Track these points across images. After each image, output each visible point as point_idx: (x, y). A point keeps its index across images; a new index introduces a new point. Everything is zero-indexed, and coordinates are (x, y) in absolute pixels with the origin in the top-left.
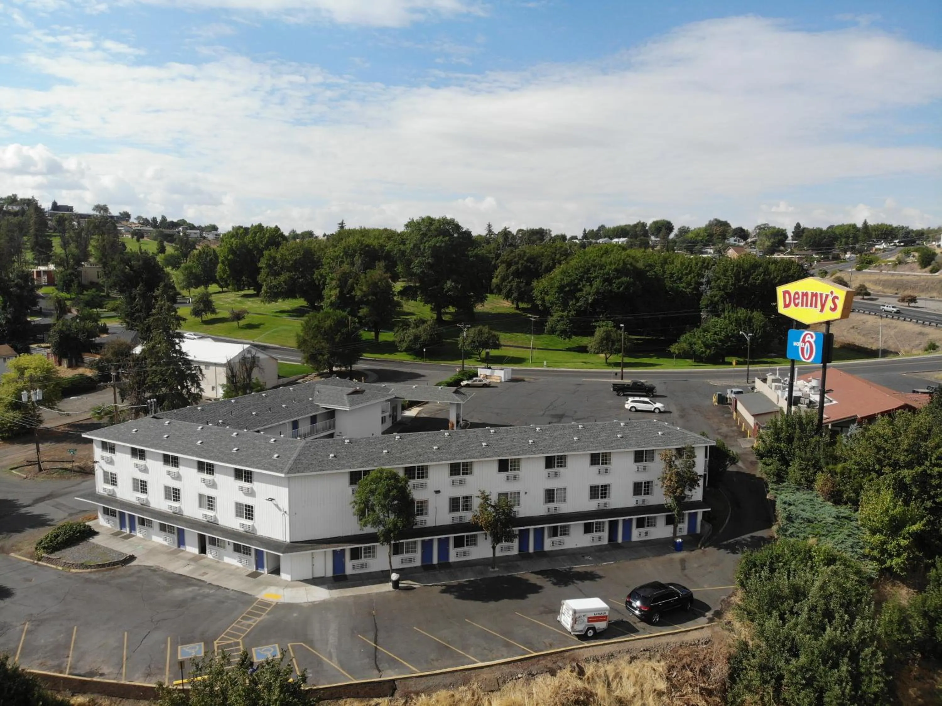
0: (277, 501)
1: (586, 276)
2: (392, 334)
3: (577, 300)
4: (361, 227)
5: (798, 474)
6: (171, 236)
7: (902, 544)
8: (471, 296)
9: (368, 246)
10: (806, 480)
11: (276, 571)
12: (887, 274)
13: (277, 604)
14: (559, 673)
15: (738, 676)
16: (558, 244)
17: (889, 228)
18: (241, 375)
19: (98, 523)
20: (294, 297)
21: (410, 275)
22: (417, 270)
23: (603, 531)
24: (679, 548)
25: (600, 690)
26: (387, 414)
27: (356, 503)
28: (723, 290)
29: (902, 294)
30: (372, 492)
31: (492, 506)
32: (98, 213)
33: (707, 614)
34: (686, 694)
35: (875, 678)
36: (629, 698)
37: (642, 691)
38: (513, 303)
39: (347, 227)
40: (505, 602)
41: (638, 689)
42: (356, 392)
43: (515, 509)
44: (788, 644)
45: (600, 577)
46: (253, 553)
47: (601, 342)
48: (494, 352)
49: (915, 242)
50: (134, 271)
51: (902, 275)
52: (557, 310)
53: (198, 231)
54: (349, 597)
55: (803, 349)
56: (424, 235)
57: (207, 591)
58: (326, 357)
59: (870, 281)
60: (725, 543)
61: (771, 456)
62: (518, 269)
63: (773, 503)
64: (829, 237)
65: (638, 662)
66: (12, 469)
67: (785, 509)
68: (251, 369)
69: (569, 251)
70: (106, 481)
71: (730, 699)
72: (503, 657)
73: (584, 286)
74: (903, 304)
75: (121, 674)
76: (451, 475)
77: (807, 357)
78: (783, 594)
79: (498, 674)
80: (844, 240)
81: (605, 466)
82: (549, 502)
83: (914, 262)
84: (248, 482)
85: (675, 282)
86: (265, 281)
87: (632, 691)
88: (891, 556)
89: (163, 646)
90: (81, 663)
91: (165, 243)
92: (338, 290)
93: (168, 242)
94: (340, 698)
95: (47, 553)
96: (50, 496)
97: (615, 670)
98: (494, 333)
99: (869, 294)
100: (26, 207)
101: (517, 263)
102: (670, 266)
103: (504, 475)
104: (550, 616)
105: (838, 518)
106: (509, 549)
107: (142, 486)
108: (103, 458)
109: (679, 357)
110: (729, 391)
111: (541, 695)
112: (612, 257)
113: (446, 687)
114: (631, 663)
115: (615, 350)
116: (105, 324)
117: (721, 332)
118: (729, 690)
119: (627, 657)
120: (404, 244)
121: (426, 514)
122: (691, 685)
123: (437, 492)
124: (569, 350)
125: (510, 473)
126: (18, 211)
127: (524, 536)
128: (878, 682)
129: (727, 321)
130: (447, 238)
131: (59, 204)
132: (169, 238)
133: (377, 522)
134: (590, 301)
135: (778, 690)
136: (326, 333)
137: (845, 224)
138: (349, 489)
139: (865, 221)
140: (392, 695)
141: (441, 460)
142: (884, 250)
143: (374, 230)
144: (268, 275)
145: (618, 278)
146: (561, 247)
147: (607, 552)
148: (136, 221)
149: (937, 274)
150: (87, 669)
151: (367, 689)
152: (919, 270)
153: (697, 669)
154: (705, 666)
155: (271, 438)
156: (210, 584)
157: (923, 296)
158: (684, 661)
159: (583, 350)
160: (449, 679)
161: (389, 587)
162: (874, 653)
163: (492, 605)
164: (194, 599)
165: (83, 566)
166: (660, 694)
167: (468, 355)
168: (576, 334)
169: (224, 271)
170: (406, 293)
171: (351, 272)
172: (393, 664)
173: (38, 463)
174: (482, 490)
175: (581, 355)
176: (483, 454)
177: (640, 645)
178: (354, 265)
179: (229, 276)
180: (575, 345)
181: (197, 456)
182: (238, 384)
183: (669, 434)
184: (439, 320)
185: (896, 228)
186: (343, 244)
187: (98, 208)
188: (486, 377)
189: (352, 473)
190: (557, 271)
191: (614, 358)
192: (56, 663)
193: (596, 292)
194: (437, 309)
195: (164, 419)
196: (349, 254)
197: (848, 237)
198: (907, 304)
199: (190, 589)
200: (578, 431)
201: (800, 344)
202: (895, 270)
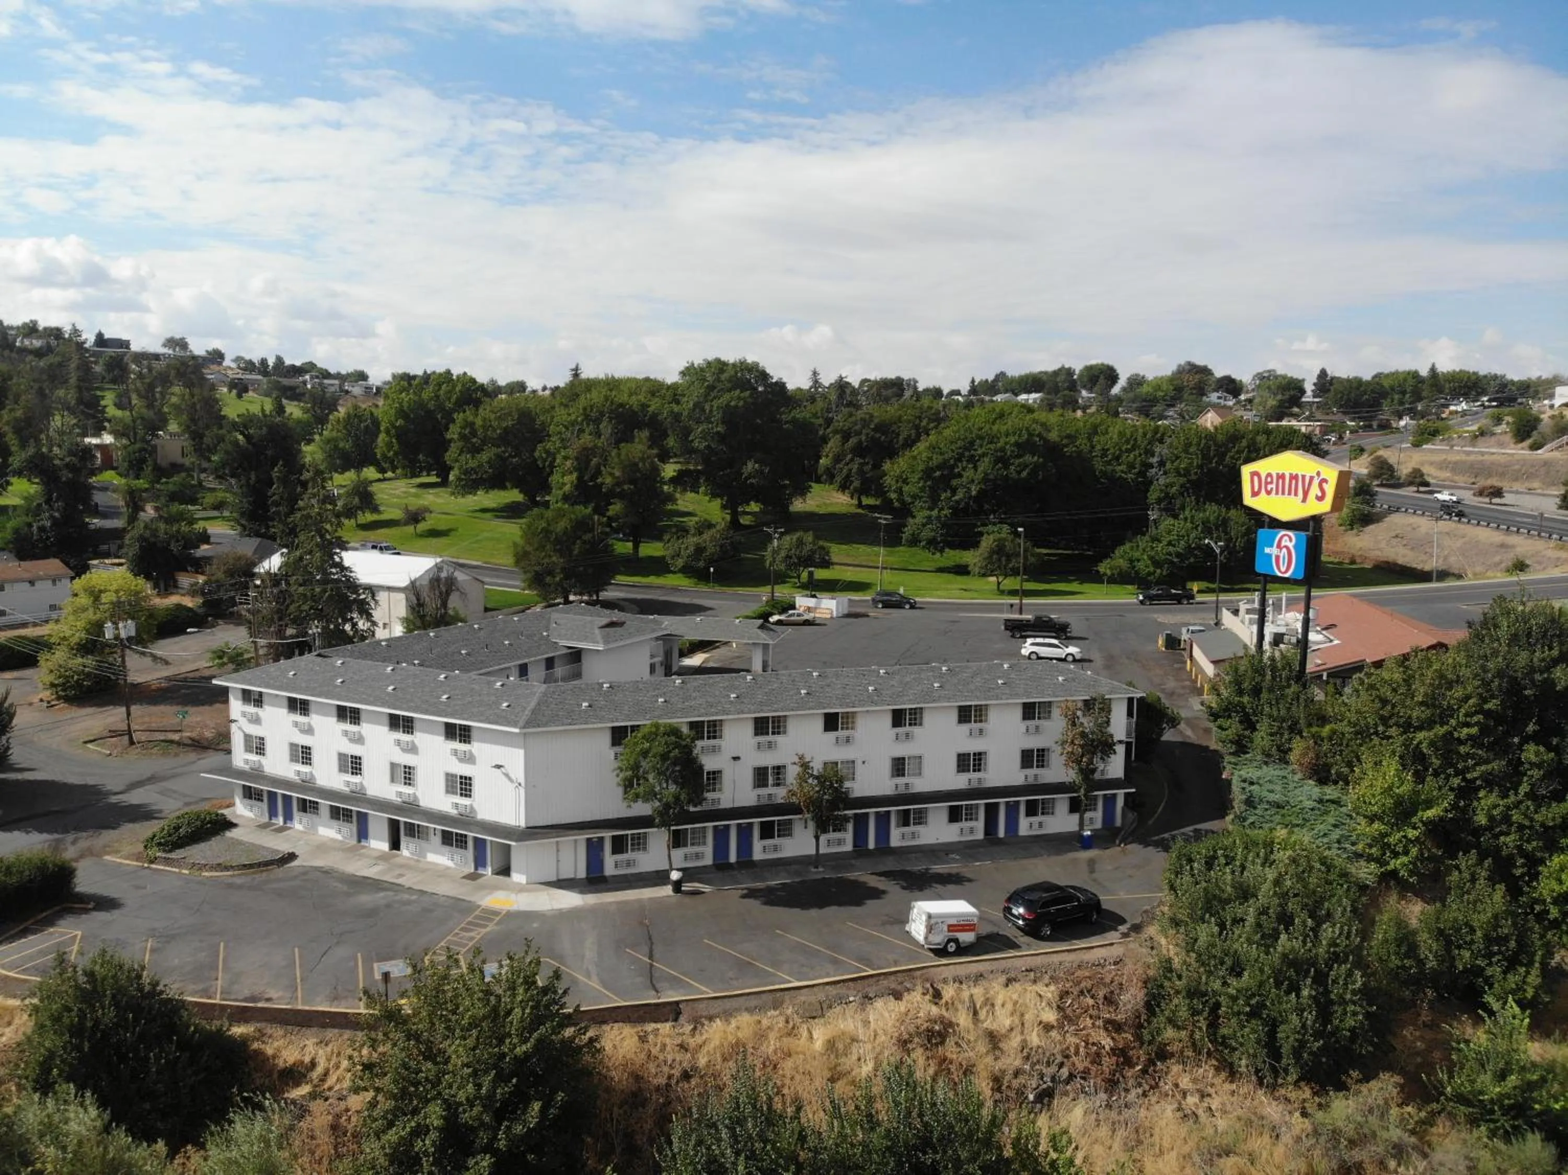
0: (509, 768)
1: (967, 454)
2: (659, 545)
3: (954, 491)
4: (606, 375)
5: (1266, 743)
6: (292, 389)
7: (1410, 836)
8: (785, 486)
9: (621, 405)
10: (1279, 749)
11: (505, 871)
12: (1460, 452)
13: (508, 912)
14: (906, 996)
15: (1159, 1006)
16: (926, 402)
17: (1473, 378)
18: (432, 604)
19: (234, 812)
20: (503, 487)
21: (688, 451)
22: (699, 445)
23: (977, 819)
24: (1087, 844)
25: (963, 1019)
26: (658, 660)
27: (621, 770)
28: (1185, 476)
29: (1483, 482)
30: (645, 753)
31: (817, 778)
32: (171, 352)
33: (1120, 927)
34: (1084, 1029)
35: (1351, 1008)
36: (1003, 1031)
37: (1023, 1024)
38: (852, 498)
39: (583, 376)
40: (832, 910)
41: (1017, 1021)
42: (612, 624)
43: (847, 784)
44: (1229, 961)
45: (970, 880)
46: (470, 844)
47: (990, 557)
48: (821, 574)
49: (1515, 400)
50: (254, 445)
51: (1483, 454)
52: (922, 507)
53: (336, 382)
54: (610, 903)
55: (1277, 558)
56: (711, 388)
57: (406, 896)
58: (558, 579)
59: (1432, 464)
60: (1156, 838)
61: (1230, 717)
62: (860, 442)
63: (1229, 783)
64: (1373, 391)
65: (1017, 986)
66: (86, 742)
67: (1244, 789)
68: (448, 594)
69: (942, 414)
70: (248, 749)
71: (1147, 1037)
72: (828, 975)
73: (964, 469)
74: (1481, 499)
75: (297, 998)
76: (756, 734)
77: (1283, 569)
78: (1225, 896)
79: (821, 996)
80: (1396, 397)
81: (979, 725)
82: (898, 775)
83: (1506, 433)
84: (465, 742)
85: (1109, 463)
86: (457, 461)
87: (1008, 1023)
88: (1396, 855)
89: (352, 964)
90: (236, 987)
91: (284, 401)
92: (575, 475)
93: (287, 398)
94: (604, 1022)
95: (164, 851)
96: (152, 779)
97: (984, 995)
98: (821, 543)
99: (1427, 484)
100: (53, 342)
101: (859, 433)
102: (1102, 438)
103: (832, 735)
104: (896, 928)
105: (1320, 801)
106: (840, 842)
107: (304, 754)
108: (244, 714)
109: (1112, 580)
110: (1184, 630)
111: (881, 1024)
112: (1010, 423)
113: (750, 1010)
114: (1007, 985)
115: (1012, 569)
116: (205, 530)
117: (1178, 540)
118: (1146, 1024)
119: (1003, 979)
120: (678, 402)
121: (720, 790)
122: (1091, 1017)
123: (736, 758)
124: (941, 570)
125: (841, 733)
126: (41, 348)
127: (861, 823)
128: (1355, 1014)
129: (1189, 525)
130: (748, 393)
131: (107, 336)
132: (289, 393)
133: (650, 795)
134: (974, 493)
135: (1213, 1025)
136: (558, 541)
137: (1401, 369)
138: (610, 753)
139: (1433, 365)
140: (676, 1020)
141: (743, 712)
142: (1464, 413)
143: (629, 380)
144: (462, 452)
145: (1019, 456)
146: (930, 408)
147: (982, 850)
148: (233, 365)
149: (1539, 452)
150: (246, 993)
151: (641, 1012)
152: (1512, 446)
153: (1101, 994)
154: (1112, 992)
155: (495, 682)
156: (410, 888)
157: (1517, 486)
158: (1083, 985)
159: (961, 570)
160: (753, 1002)
161: (668, 890)
162: (1350, 974)
163: (814, 913)
164: (388, 906)
165: (220, 867)
166: (1048, 1027)
167: (780, 578)
168: (953, 546)
169: (389, 445)
170: (684, 480)
171: (595, 446)
172: (676, 983)
173: (129, 733)
174: (800, 753)
175: (959, 578)
176: (801, 705)
177: (1022, 964)
178: (600, 437)
179: (396, 454)
180: (950, 563)
181: (389, 707)
182: (428, 618)
183: (1074, 680)
184: (734, 524)
185: (1485, 377)
186: (582, 402)
187: (171, 342)
188: (809, 609)
189: (614, 729)
190: (922, 446)
191: (1011, 583)
192: (201, 986)
193: (983, 478)
194: (732, 506)
195: (333, 659)
196: (592, 418)
197: (1404, 393)
198: (1487, 500)
199: (382, 894)
200: (942, 675)
201: (1272, 551)
202: (1474, 446)
